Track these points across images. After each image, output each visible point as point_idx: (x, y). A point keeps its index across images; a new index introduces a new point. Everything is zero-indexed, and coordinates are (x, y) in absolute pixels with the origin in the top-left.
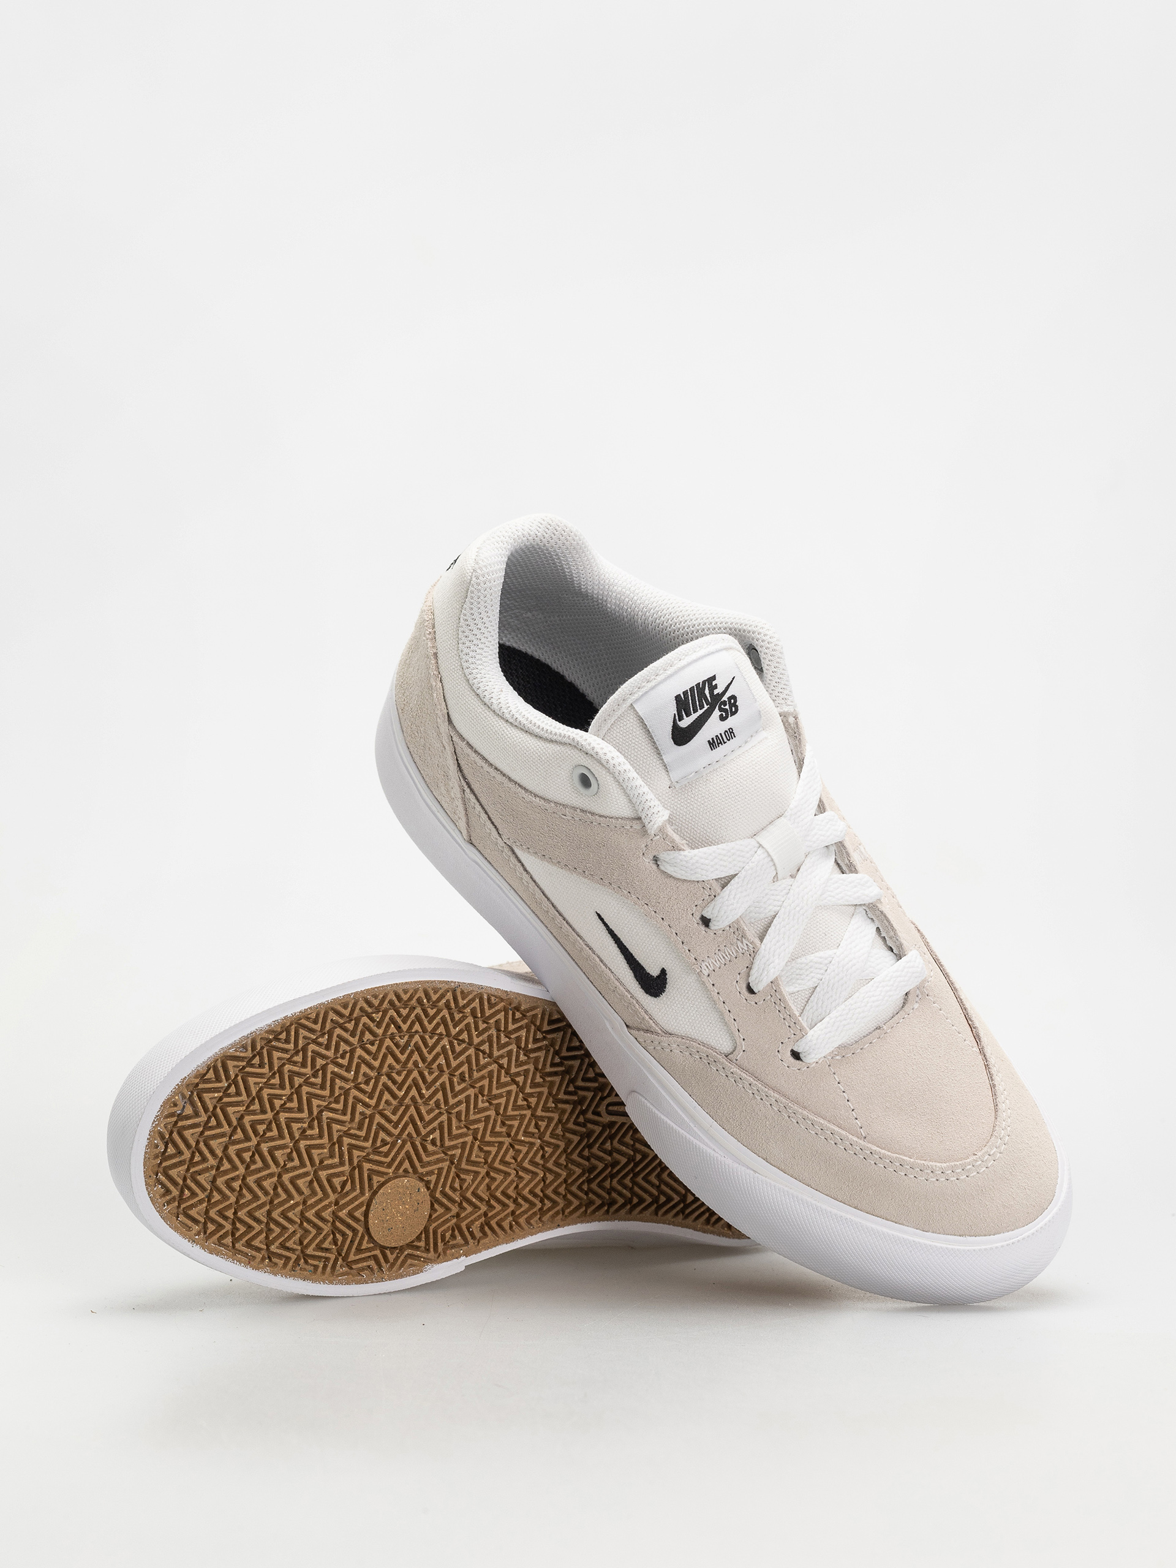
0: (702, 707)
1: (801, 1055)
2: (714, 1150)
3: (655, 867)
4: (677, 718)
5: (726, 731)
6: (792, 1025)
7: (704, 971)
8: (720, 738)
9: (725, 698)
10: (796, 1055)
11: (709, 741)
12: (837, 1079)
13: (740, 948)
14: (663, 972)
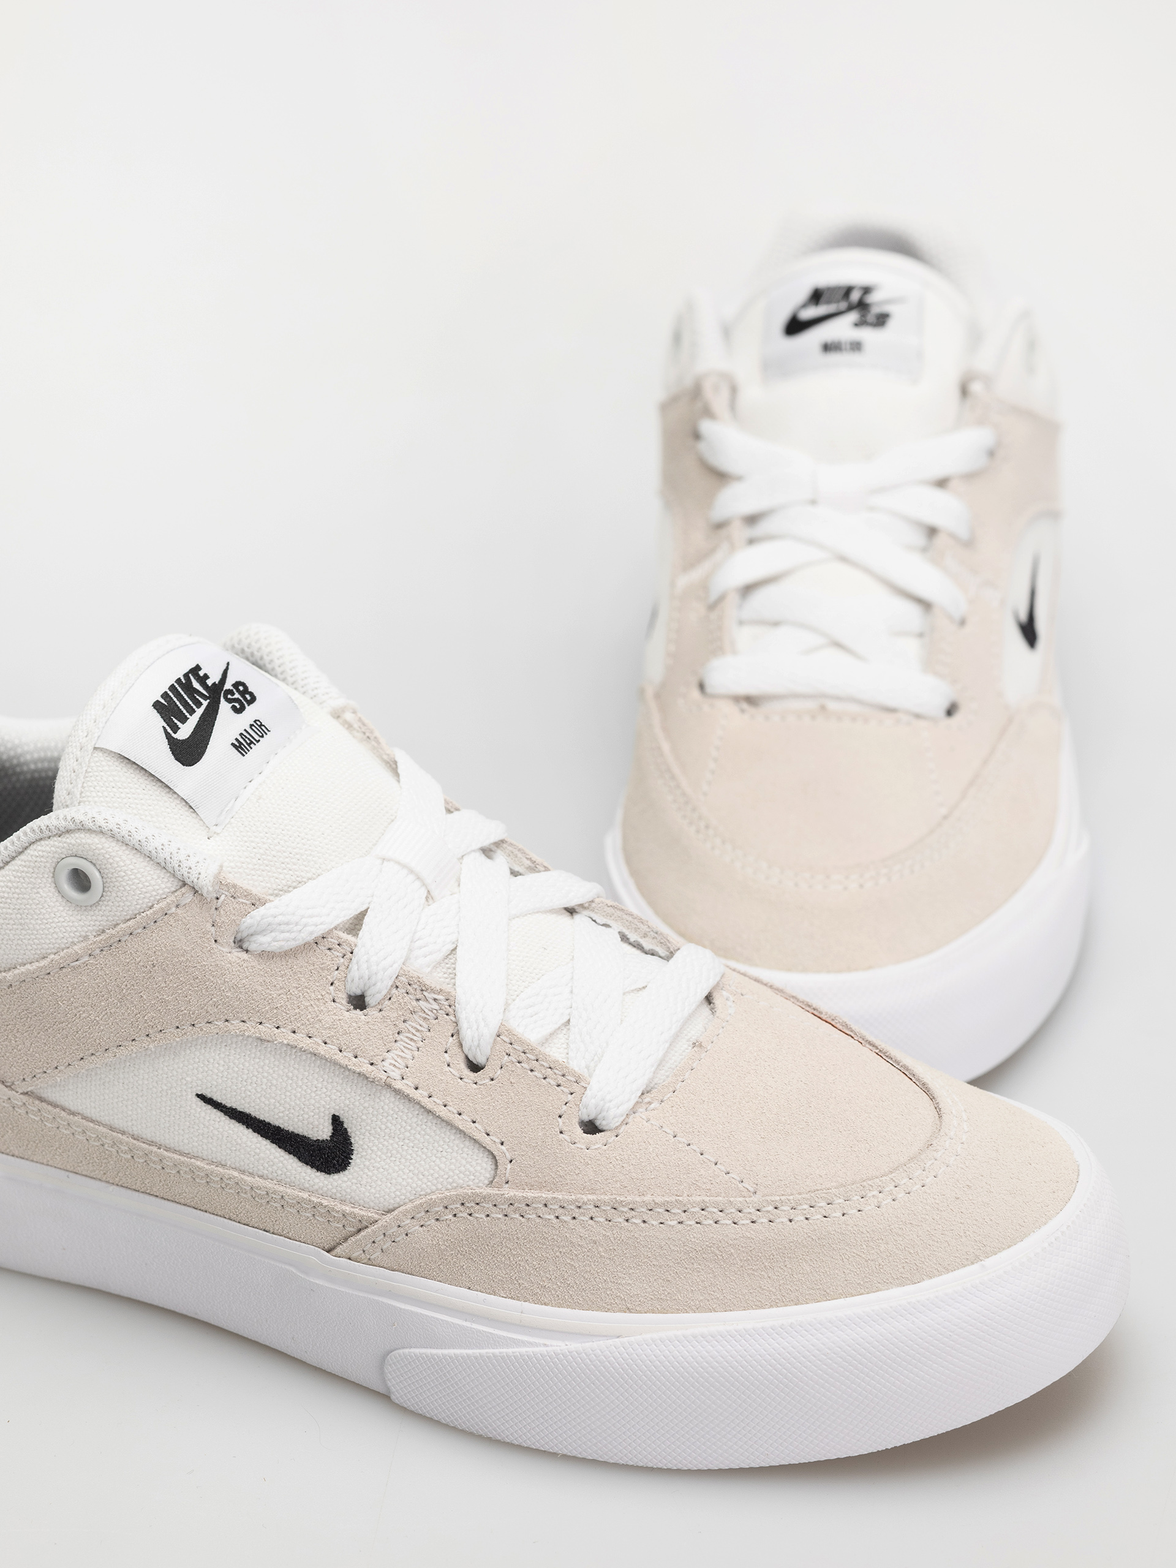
0: (199, 704)
1: (598, 1123)
2: (545, 1345)
3: (244, 955)
4: (169, 730)
5: (251, 726)
6: (561, 1080)
7: (392, 1074)
8: (248, 736)
9: (228, 686)
10: (591, 1127)
11: (233, 744)
12: (668, 1131)
13: (426, 1011)
14: (336, 1121)
